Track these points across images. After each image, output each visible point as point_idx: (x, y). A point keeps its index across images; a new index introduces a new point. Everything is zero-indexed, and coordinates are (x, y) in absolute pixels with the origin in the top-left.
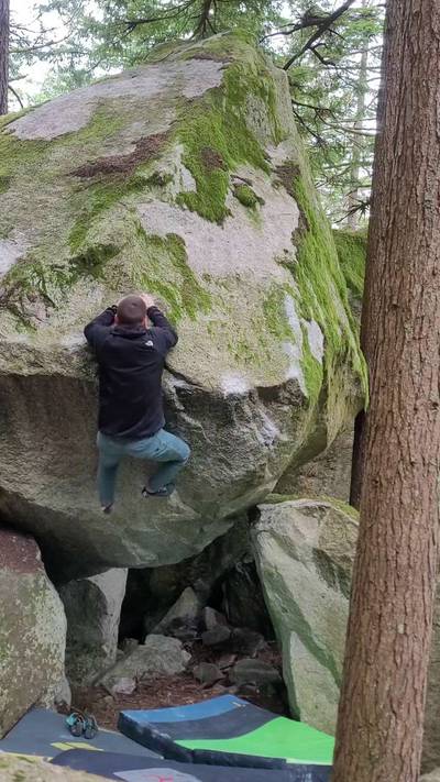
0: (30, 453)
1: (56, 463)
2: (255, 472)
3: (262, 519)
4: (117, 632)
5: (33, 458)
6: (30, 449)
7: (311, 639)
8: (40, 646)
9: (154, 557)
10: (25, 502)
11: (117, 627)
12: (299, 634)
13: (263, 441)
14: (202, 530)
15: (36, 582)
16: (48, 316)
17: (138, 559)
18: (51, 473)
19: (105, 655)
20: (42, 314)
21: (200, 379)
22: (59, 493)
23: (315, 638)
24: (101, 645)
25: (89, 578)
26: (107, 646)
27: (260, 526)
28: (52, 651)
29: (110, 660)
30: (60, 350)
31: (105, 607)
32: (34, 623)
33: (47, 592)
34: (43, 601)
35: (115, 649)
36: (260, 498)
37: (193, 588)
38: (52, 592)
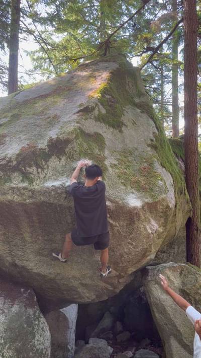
0: (30, 245)
1: (43, 249)
2: (147, 248)
3: (150, 274)
4: (74, 338)
5: (31, 247)
6: (30, 243)
7: (182, 340)
8: (37, 350)
9: (94, 297)
10: (28, 271)
11: (74, 335)
12: (175, 337)
13: (150, 232)
14: (118, 281)
15: (34, 314)
16: (38, 173)
17: (86, 298)
18: (41, 254)
19: (69, 350)
20: (35, 172)
21: (117, 200)
22: (45, 265)
23: (184, 339)
24: (67, 345)
25: (60, 310)
26: (70, 346)
27: (149, 278)
28: (44, 352)
29: (71, 353)
30: (45, 189)
31: (68, 325)
32: (34, 337)
33: (41, 319)
34: (38, 325)
35: (74, 347)
36: (147, 263)
37: (110, 311)
38: (43, 320)
